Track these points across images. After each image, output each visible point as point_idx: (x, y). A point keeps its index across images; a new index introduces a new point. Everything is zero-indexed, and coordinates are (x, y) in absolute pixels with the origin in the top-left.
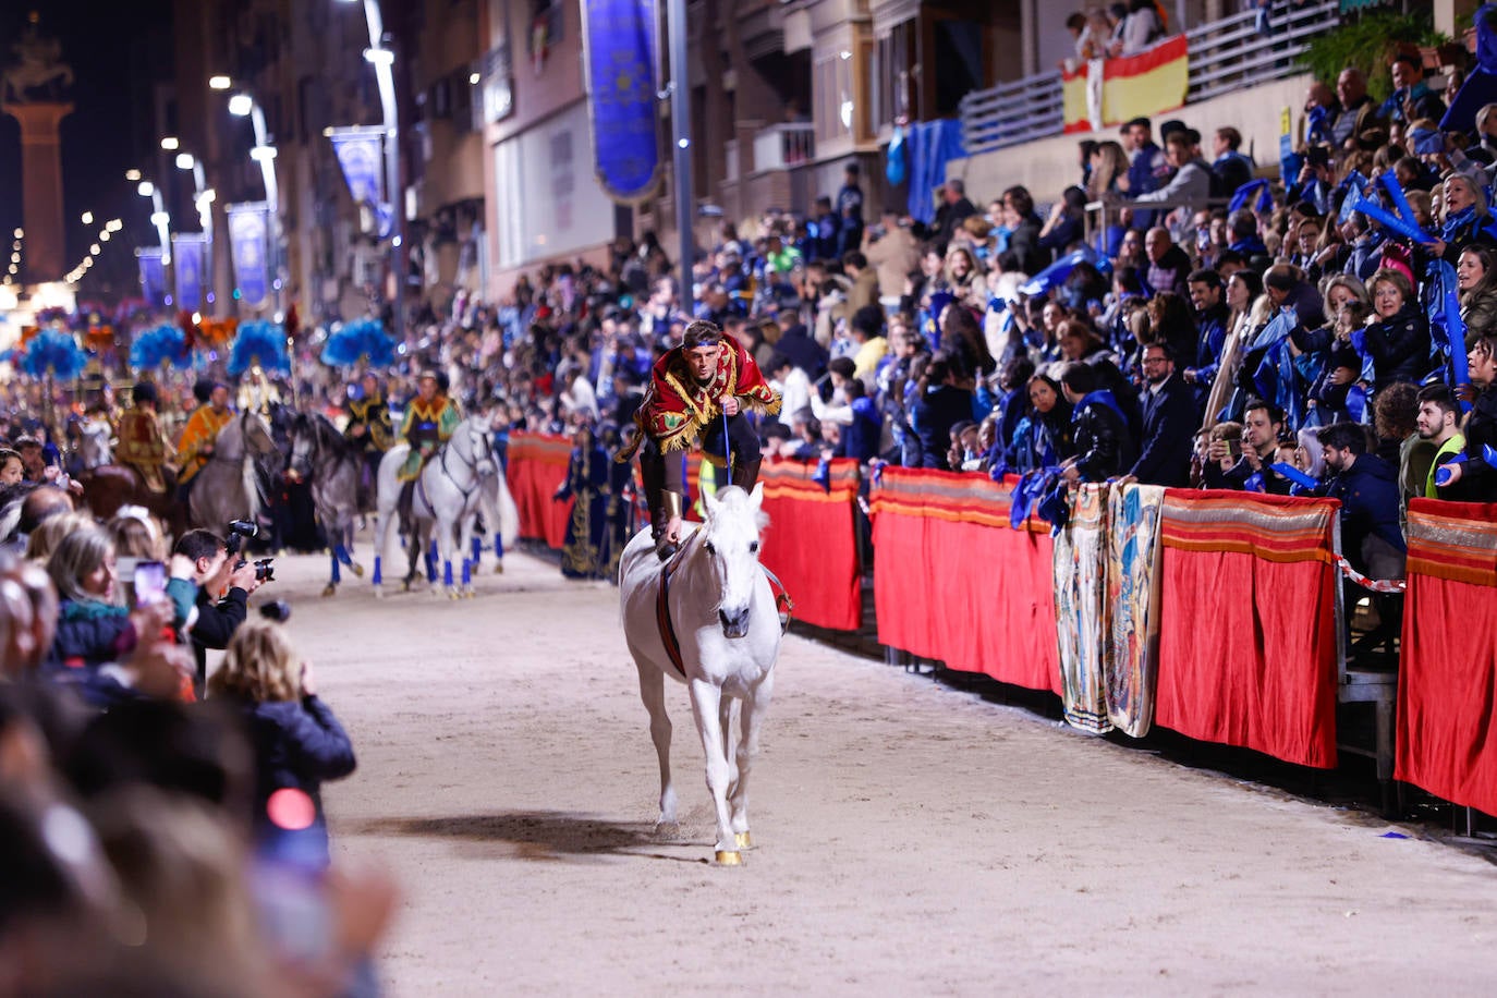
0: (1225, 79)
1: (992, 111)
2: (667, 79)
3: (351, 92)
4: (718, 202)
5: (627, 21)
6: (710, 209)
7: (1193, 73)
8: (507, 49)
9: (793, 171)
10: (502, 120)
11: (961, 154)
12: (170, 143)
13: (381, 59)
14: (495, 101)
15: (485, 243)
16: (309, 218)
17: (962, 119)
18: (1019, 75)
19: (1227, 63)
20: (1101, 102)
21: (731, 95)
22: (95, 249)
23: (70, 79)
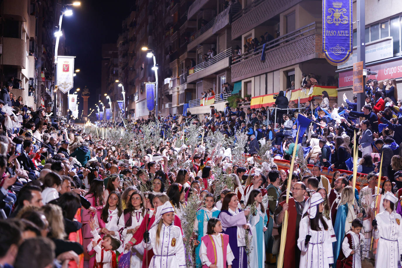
0: (218, 101)
1: (192, 103)
2: (155, 97)
3: (120, 96)
4: (161, 112)
5: (151, 91)
6: (160, 112)
7: (215, 100)
8: (138, 92)
9: (169, 108)
10: (137, 100)
11: (188, 107)
12: (100, 101)
13: (124, 93)
14: (136, 98)
15: (135, 114)
16: (115, 110)
17: (189, 103)
18: (196, 99)
19: (219, 99)
20: (205, 103)
21: (163, 99)
22: (91, 113)
23: (89, 93)
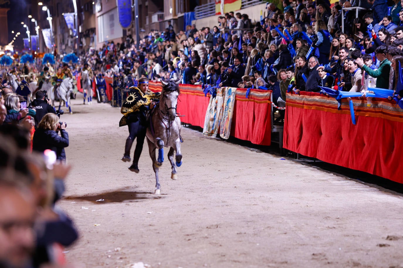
0: (249, 4)
1: (201, 10)
2: (133, 3)
3: (67, 6)
4: (144, 29)
6: (143, 30)
7: (242, 3)
9: (160, 22)
10: (99, 12)
11: (194, 19)
12: (30, 16)
14: (98, 8)
15: (96, 37)
16: (59, 32)
17: (195, 12)
18: (207, 3)
19: (249, 0)
20: (224, 9)
21: (147, 7)
22: (15, 39)
23: (9, 3)
